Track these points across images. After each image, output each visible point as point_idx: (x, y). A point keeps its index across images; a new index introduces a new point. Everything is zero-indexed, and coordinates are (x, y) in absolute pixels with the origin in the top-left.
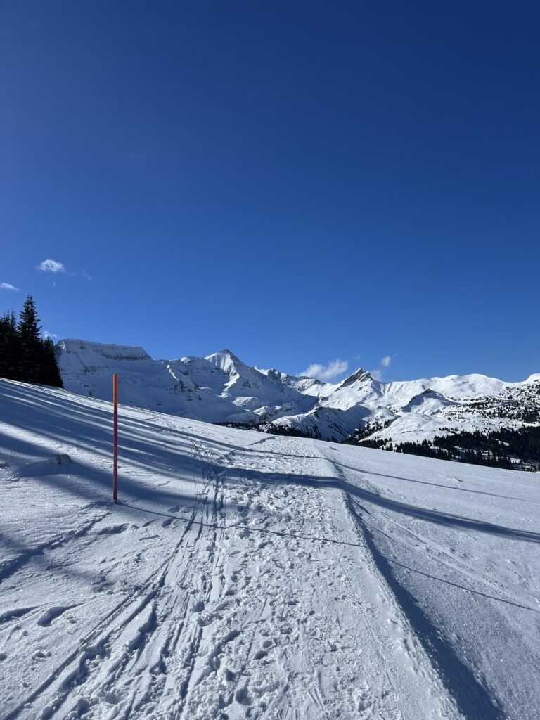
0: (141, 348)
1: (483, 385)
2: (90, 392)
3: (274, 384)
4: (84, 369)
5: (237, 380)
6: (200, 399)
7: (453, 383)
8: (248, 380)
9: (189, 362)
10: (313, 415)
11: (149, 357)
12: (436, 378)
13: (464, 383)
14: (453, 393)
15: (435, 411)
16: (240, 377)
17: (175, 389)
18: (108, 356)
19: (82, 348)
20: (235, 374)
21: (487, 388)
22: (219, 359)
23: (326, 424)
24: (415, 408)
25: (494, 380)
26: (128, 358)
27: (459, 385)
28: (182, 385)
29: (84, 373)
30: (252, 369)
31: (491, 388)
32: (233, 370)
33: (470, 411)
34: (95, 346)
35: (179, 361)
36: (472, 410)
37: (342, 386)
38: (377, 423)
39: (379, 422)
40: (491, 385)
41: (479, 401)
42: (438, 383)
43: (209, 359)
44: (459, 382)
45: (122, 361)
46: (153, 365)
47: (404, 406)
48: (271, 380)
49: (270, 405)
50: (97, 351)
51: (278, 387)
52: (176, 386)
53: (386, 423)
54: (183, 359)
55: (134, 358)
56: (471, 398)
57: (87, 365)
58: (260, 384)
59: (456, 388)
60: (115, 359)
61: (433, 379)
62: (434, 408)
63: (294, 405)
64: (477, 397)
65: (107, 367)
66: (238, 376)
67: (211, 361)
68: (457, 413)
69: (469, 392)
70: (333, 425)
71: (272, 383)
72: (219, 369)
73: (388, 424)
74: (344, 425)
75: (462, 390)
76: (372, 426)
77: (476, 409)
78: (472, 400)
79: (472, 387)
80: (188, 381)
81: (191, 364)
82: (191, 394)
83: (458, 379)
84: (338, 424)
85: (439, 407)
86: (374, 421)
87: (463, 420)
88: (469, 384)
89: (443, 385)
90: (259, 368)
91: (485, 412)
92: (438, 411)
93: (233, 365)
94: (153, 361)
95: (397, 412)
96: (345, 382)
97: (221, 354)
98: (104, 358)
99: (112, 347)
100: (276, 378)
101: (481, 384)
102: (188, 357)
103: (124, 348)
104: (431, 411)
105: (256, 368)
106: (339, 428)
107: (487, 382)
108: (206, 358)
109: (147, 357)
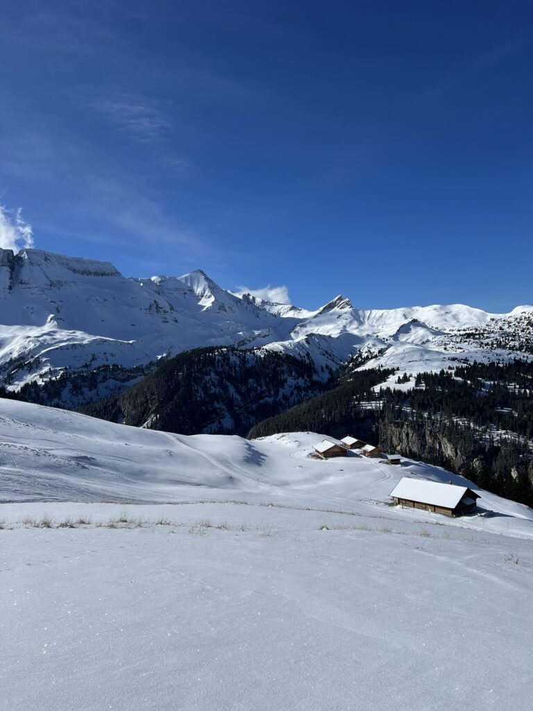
0: (109, 263)
1: (466, 316)
2: (57, 309)
3: (249, 309)
4: (49, 283)
5: (212, 303)
6: (176, 321)
7: (436, 313)
8: (223, 304)
9: (160, 282)
10: (304, 342)
11: (119, 274)
12: (417, 307)
13: (447, 313)
14: (438, 322)
15: (425, 340)
16: (216, 300)
17: (150, 309)
18: (74, 271)
19: (46, 259)
20: (209, 297)
21: (472, 319)
22: (192, 279)
23: (318, 351)
24: (403, 337)
25: (477, 311)
26: (96, 274)
27: (442, 315)
28: (157, 305)
29: (49, 287)
30: (226, 292)
31: (475, 319)
32: (207, 293)
33: (465, 342)
34: (60, 258)
35: (150, 280)
36: (468, 340)
37: (321, 313)
38: (369, 351)
39: (372, 350)
40: (475, 316)
41: (468, 332)
42: (419, 312)
43: (182, 279)
44: (442, 312)
45: (90, 276)
46: (124, 283)
47: (392, 334)
48: (246, 305)
49: (247, 331)
50: (63, 264)
51: (253, 312)
52: (151, 306)
53: (380, 352)
54: (153, 278)
55: (103, 274)
56: (457, 328)
57: (53, 279)
58: (235, 309)
59: (438, 319)
60: (82, 274)
61: (414, 308)
62: (423, 337)
63: (272, 332)
64: (465, 327)
65: (74, 282)
66: (213, 299)
67: (183, 281)
68: (451, 343)
69: (453, 322)
70: (324, 353)
71: (247, 308)
72: (192, 291)
73: (381, 352)
74: (335, 353)
75: (446, 320)
76: (365, 355)
77: (472, 340)
78: (459, 331)
79: (455, 317)
80: (163, 302)
81: (161, 284)
82: (167, 316)
83: (441, 309)
84: (329, 352)
85: (428, 336)
86: (366, 349)
87: (461, 350)
88: (453, 313)
89: (426, 314)
90: (233, 292)
91: (482, 343)
92: (428, 341)
93: (207, 287)
94: (124, 278)
95: (387, 340)
96: (324, 309)
97: (194, 274)
98: (71, 272)
99: (78, 260)
100: (251, 303)
101: (465, 314)
102: (160, 277)
103: (92, 263)
104: (420, 340)
105: (229, 292)
106: (330, 356)
107: (471, 313)
108: (179, 278)
109: (117, 273)
